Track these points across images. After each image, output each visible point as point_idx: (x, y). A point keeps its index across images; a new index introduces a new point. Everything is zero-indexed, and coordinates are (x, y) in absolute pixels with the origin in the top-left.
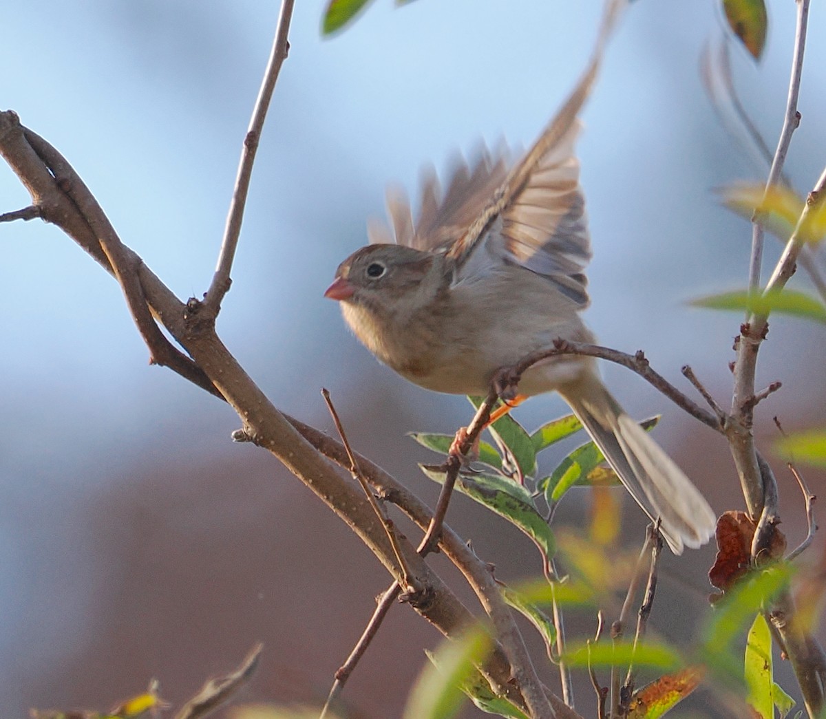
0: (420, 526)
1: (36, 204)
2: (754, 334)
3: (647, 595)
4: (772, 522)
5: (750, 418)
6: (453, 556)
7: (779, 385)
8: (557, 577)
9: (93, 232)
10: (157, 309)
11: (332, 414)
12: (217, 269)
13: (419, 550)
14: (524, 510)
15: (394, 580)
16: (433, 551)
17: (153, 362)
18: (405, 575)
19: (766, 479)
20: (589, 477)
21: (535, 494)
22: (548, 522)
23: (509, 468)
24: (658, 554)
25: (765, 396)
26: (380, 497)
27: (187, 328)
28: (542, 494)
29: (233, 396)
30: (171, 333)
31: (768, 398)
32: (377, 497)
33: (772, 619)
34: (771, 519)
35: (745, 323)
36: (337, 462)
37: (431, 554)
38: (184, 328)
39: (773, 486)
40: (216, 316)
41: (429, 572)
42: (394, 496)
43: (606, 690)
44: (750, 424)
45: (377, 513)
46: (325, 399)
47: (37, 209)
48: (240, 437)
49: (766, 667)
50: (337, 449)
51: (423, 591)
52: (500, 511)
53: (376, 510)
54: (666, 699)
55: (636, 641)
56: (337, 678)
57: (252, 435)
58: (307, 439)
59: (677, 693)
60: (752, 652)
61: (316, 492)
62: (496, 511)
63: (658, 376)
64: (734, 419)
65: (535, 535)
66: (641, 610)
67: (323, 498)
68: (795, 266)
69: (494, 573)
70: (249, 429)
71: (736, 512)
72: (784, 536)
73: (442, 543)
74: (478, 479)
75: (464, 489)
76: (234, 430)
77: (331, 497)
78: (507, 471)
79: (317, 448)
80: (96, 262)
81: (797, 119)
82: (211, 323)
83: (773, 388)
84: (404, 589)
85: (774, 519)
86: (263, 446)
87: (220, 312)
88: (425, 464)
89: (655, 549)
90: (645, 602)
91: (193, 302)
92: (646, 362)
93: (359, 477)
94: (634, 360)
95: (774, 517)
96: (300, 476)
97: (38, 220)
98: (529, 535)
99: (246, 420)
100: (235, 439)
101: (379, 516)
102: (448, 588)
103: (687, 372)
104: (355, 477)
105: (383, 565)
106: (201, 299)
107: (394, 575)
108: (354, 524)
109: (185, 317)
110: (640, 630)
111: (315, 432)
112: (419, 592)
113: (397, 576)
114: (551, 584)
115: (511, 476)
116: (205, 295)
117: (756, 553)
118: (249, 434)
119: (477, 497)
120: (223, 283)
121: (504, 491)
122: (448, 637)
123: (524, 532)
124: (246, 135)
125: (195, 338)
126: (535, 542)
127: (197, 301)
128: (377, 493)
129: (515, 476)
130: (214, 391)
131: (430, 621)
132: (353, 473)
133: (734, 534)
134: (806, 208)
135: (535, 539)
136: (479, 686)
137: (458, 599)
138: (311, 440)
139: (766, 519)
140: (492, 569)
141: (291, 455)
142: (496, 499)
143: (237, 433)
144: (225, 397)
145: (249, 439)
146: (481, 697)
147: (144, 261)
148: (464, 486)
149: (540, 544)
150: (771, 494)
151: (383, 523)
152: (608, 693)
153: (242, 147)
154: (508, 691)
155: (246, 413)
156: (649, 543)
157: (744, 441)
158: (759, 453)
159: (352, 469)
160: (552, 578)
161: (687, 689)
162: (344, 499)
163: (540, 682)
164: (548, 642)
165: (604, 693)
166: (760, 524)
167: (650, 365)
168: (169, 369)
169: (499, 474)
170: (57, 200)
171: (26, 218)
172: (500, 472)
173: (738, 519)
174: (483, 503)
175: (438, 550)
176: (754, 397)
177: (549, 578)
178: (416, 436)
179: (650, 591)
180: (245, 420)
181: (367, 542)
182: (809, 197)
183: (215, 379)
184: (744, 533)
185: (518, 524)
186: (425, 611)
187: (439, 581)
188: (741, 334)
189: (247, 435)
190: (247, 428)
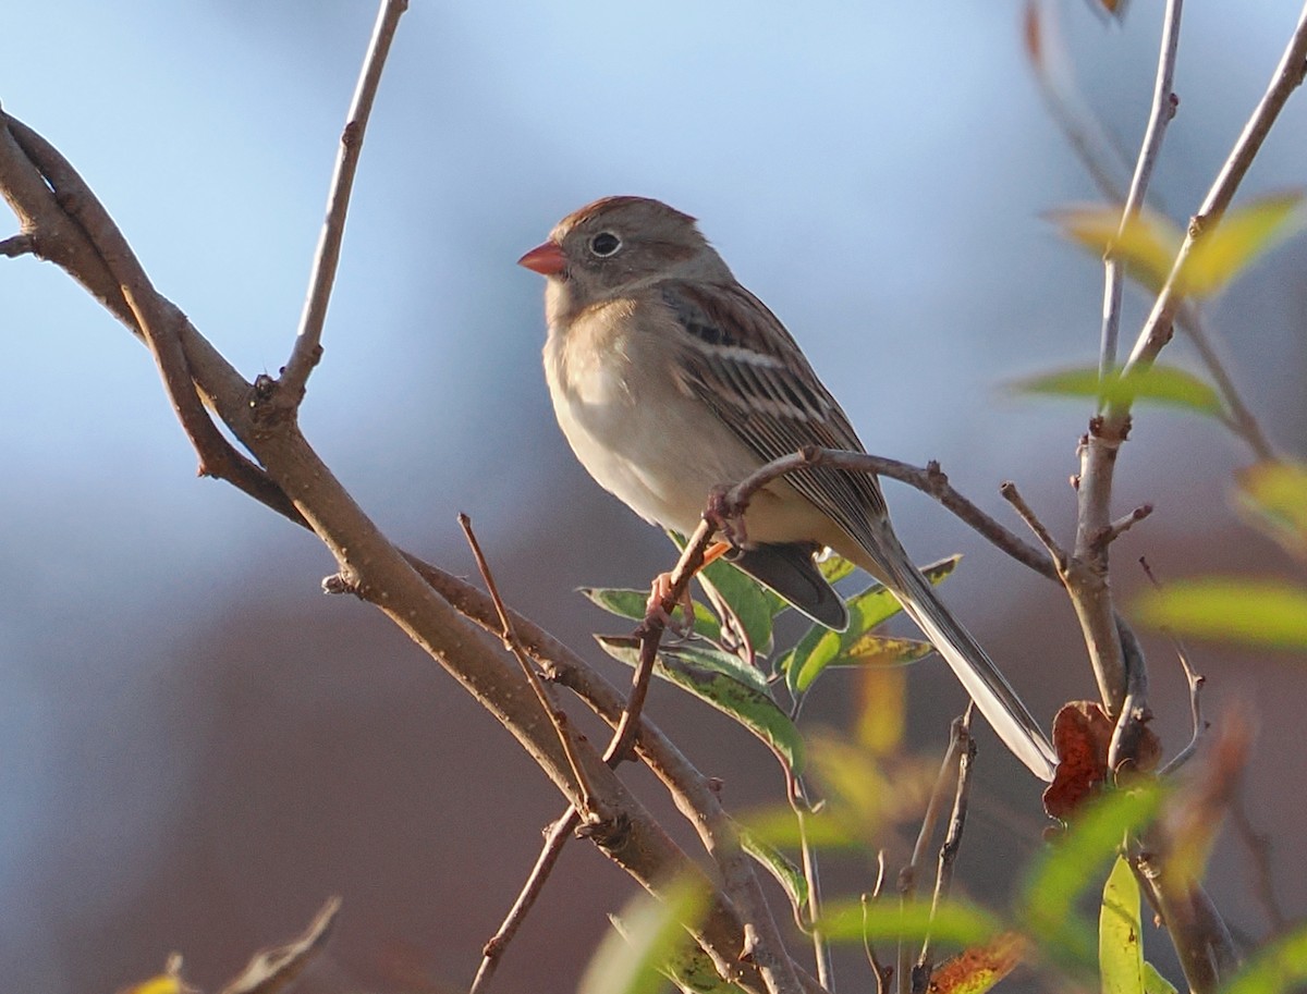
0: (608, 721)
1: (27, 232)
2: (1110, 433)
3: (953, 827)
4: (1139, 717)
5: (1105, 560)
6: (658, 767)
7: (1148, 510)
8: (808, 803)
9: (112, 275)
10: (208, 392)
11: (475, 552)
12: (301, 331)
13: (606, 757)
14: (755, 702)
15: (570, 804)
16: (627, 758)
17: (204, 473)
18: (586, 797)
19: (1129, 652)
20: (853, 652)
21: (771, 678)
22: (793, 719)
23: (731, 640)
24: (969, 764)
25: (1127, 526)
26: (547, 678)
27: (255, 421)
28: (781, 678)
29: (325, 524)
30: (231, 429)
31: (1131, 529)
32: (543, 677)
33: (1140, 866)
34: (1138, 713)
35: (1095, 416)
36: (482, 625)
37: (625, 764)
38: (250, 420)
39: (1140, 662)
40: (299, 403)
41: (622, 791)
42: (568, 677)
43: (890, 971)
44: (1105, 568)
45: (543, 702)
46: (464, 530)
47: (27, 239)
48: (335, 586)
49: (1132, 938)
50: (482, 605)
51: (613, 820)
52: (719, 703)
53: (540, 698)
54: (973, 982)
55: (935, 896)
56: (488, 954)
57: (354, 582)
58: (438, 590)
59: (988, 973)
60: (1111, 913)
61: (450, 671)
62: (714, 704)
63: (962, 500)
64: (1081, 563)
65: (774, 739)
66: (943, 850)
67: (461, 679)
68: (1172, 329)
69: (721, 792)
70: (349, 575)
71: (1084, 703)
72: (1158, 739)
73: (640, 747)
74: (685, 657)
75: (664, 671)
76: (326, 576)
77: (473, 679)
78: (729, 644)
79: (452, 602)
80: (118, 321)
81: (1172, 105)
82: (290, 413)
83: (1139, 515)
84: (584, 818)
85: (1142, 714)
86: (369, 600)
87: (306, 396)
88: (604, 635)
89: (964, 756)
90: (950, 836)
91: (264, 382)
92: (944, 478)
93: (515, 647)
94: (925, 475)
95: (1141, 710)
96: (426, 646)
97: (29, 257)
98: (764, 741)
99: (345, 560)
100: (328, 590)
101: (546, 707)
102: (650, 816)
103: (1010, 493)
104: (509, 648)
105: (552, 781)
106: (276, 376)
107: (569, 796)
108: (507, 718)
109: (252, 404)
110: (941, 879)
111: (448, 580)
112: (606, 822)
113: (574, 798)
114: (799, 814)
115: (735, 652)
116: (282, 370)
117: (1116, 766)
118: (349, 582)
119: (685, 684)
120: (309, 353)
121: (726, 673)
122: (650, 891)
123: (757, 735)
124: (345, 127)
125: (266, 437)
126: (774, 751)
127: (270, 380)
128: (543, 671)
129: (741, 651)
130: (296, 516)
131: (623, 866)
132: (506, 642)
133: (1081, 737)
134: (1188, 241)
135: (774, 746)
136: (692, 969)
137: (666, 833)
138: (442, 591)
139: (1130, 712)
140: (718, 787)
141: (413, 613)
142: (713, 685)
143: (330, 580)
144: (313, 526)
145: (351, 589)
146: (695, 985)
147: (190, 319)
148: (665, 668)
149: (782, 755)
150: (1138, 677)
151: (552, 717)
152: (893, 975)
153: (338, 146)
154: (741, 973)
155: (344, 550)
156: (956, 747)
157: (1096, 595)
158: (1118, 613)
159: (505, 635)
160: (800, 804)
161: (1004, 967)
162: (493, 680)
163: (788, 958)
164: (795, 901)
165: (887, 974)
166: (1121, 721)
167: (949, 482)
168: (228, 483)
169: (716, 649)
170: (58, 227)
171: (11, 254)
172: (717, 646)
173: (1088, 713)
174: (694, 692)
175: (635, 757)
176: (1111, 528)
177: (796, 803)
178: (590, 592)
179: (957, 821)
180: (342, 561)
181: (527, 747)
182: (1191, 224)
183: (298, 498)
184: (1097, 733)
185: (748, 723)
186: (615, 851)
187: (637, 806)
188: (1090, 433)
189: (346, 584)
190: (346, 573)
